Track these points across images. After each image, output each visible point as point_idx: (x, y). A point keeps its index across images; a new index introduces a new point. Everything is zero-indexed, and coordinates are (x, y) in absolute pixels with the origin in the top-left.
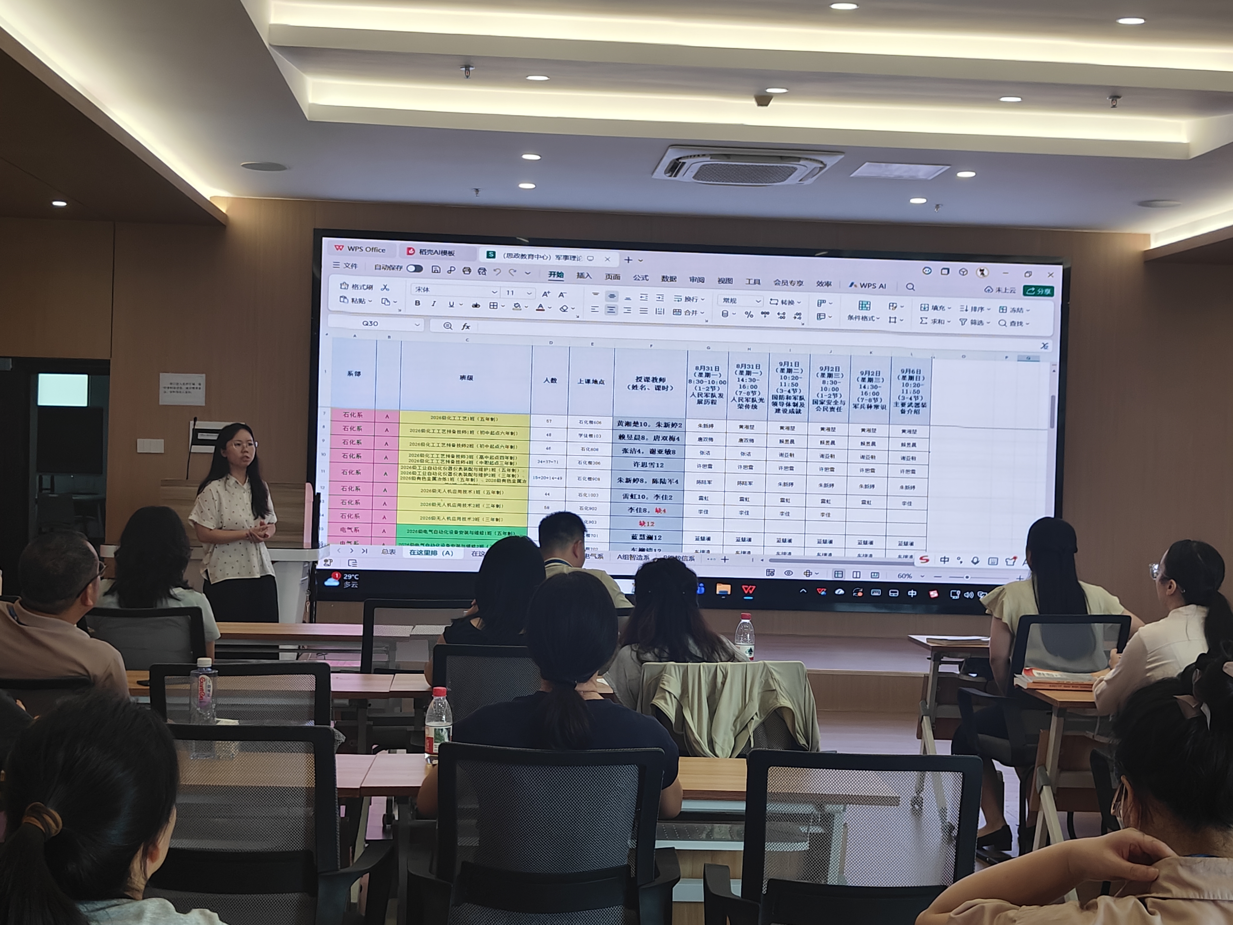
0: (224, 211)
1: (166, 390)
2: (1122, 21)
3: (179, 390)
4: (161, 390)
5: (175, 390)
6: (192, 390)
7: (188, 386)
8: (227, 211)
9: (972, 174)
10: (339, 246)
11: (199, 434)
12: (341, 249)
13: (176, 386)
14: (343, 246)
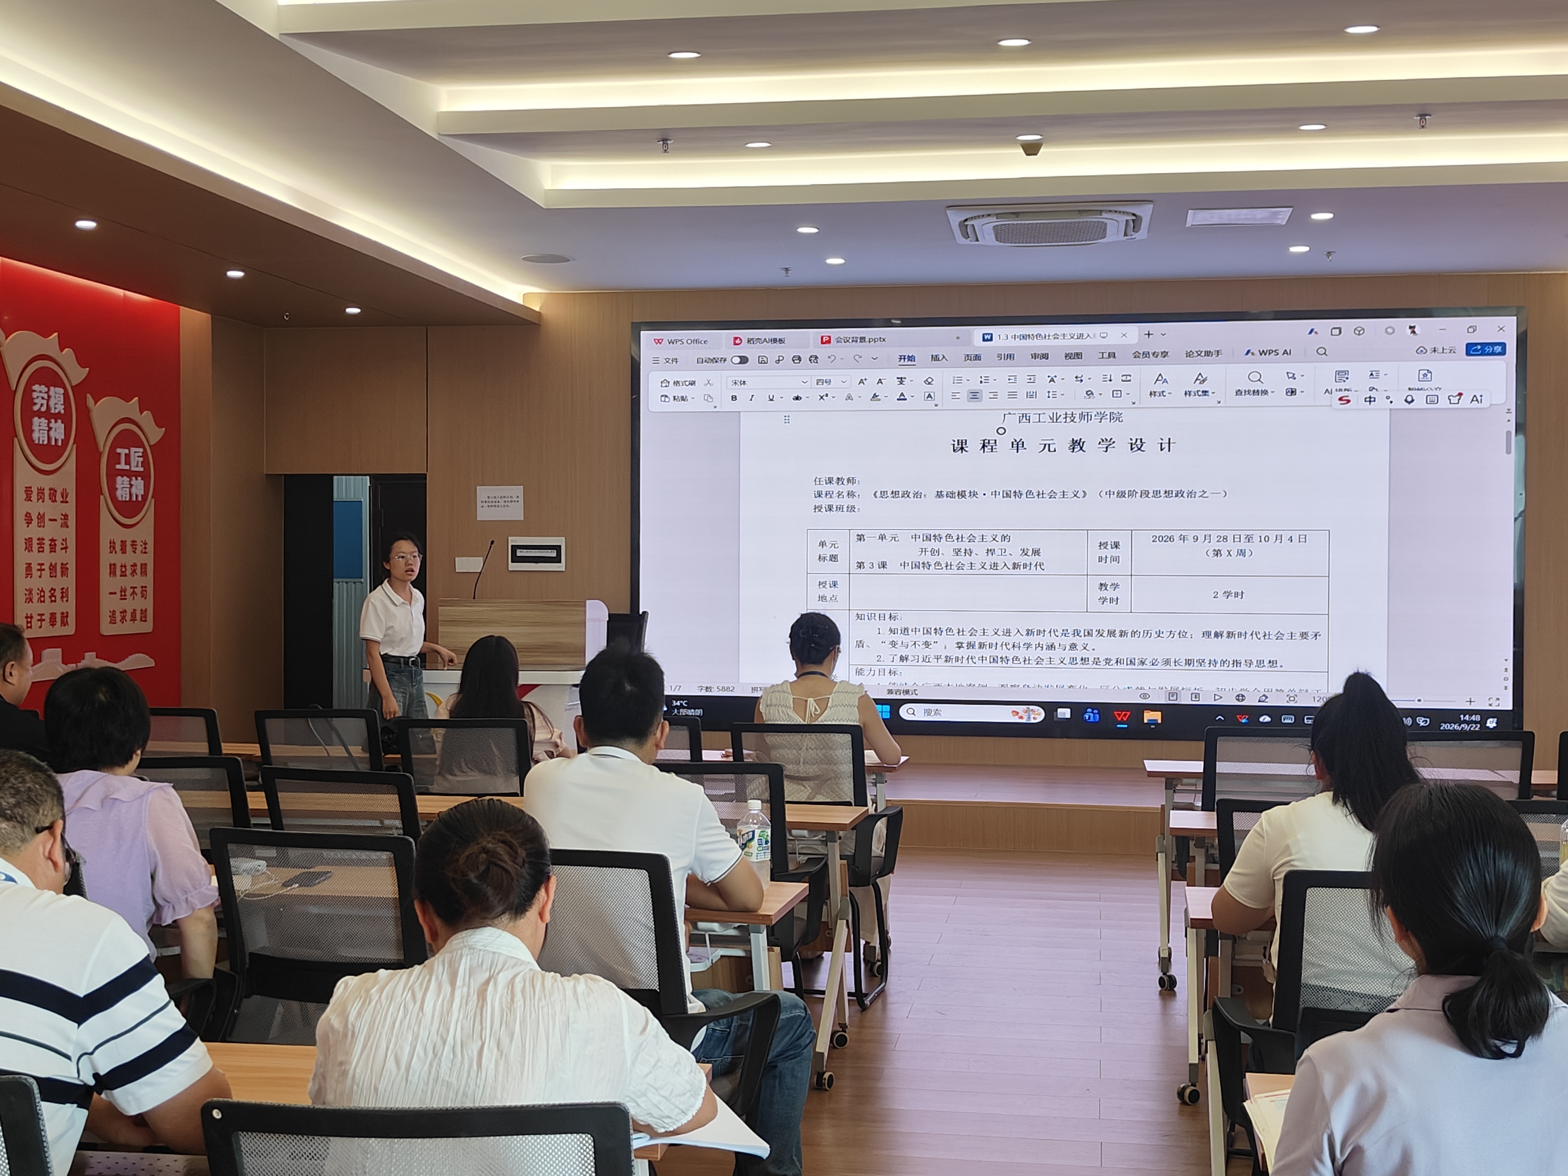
0: (537, 309)
1: (484, 504)
2: (1351, 30)
3: (497, 504)
4: (479, 504)
5: (493, 504)
6: (509, 504)
7: (506, 499)
8: (540, 309)
9: (1330, 216)
10: (658, 340)
11: (518, 550)
12: (660, 343)
13: (494, 500)
14: (662, 340)
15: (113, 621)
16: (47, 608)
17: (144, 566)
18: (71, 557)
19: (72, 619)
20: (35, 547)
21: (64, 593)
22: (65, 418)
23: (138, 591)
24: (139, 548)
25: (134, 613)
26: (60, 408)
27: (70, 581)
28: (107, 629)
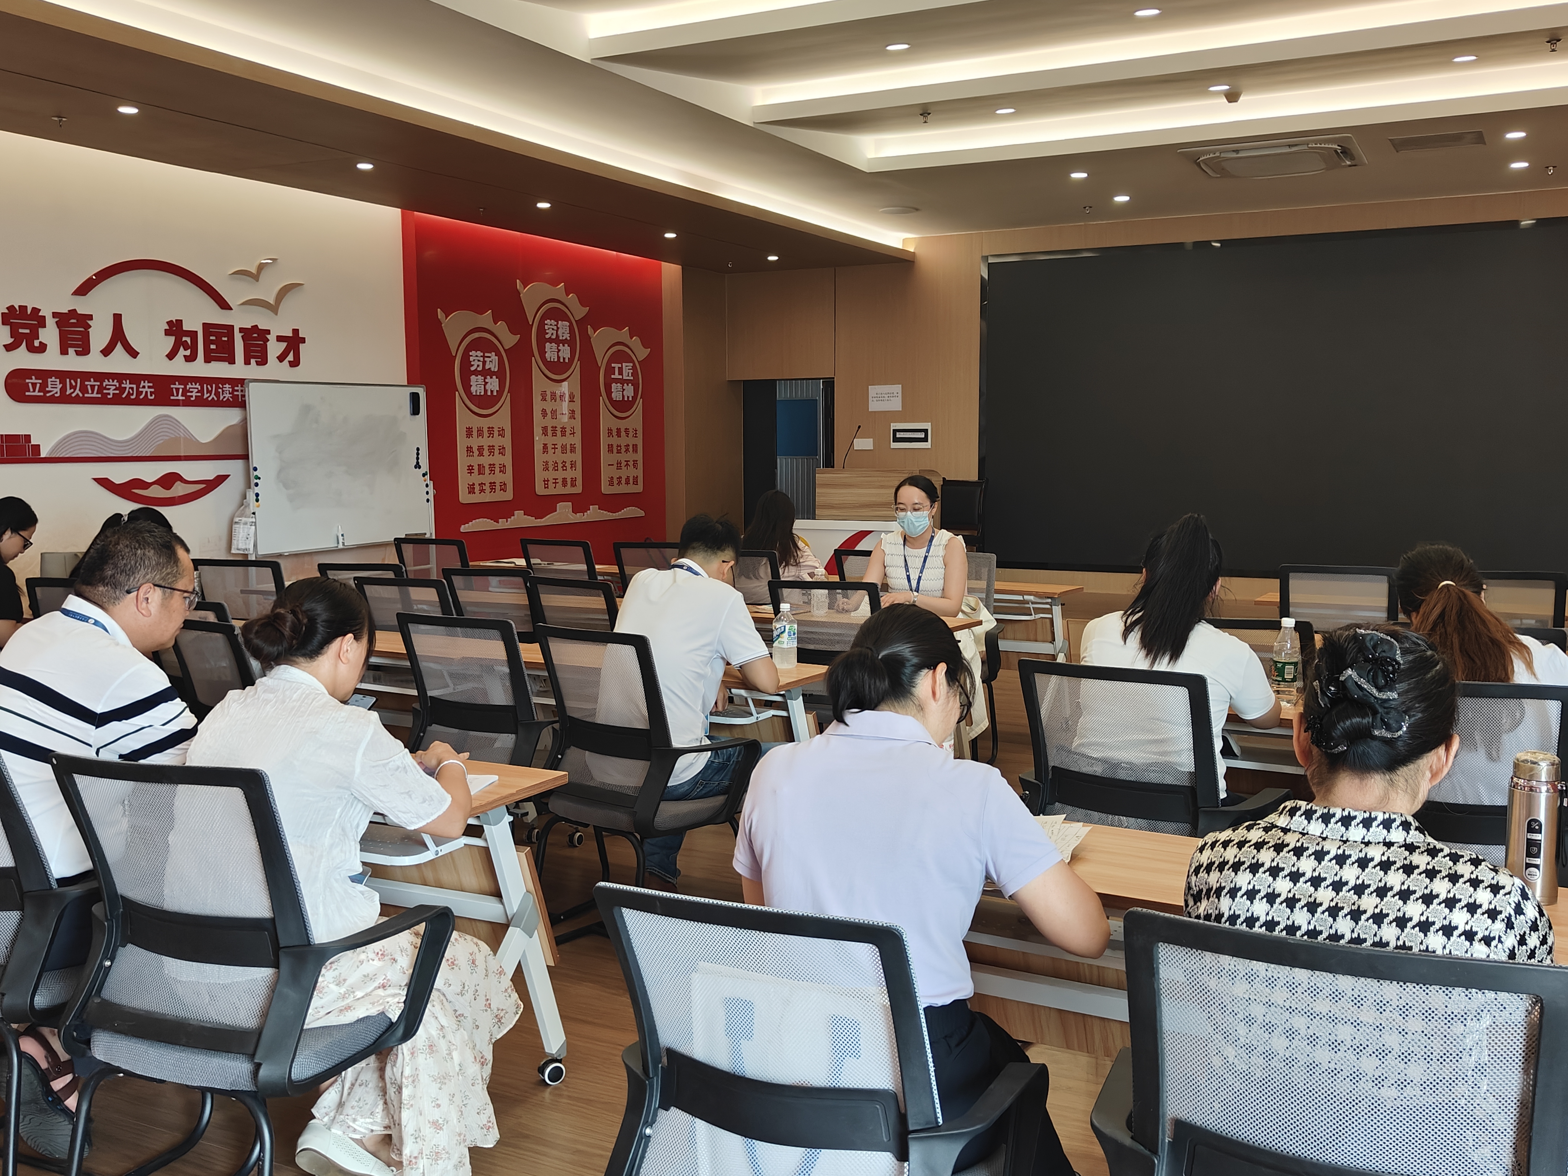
0: (912, 250)
1: (874, 399)
3: (883, 399)
4: (870, 399)
5: (881, 399)
6: (892, 399)
7: (890, 395)
8: (915, 249)
9: (1525, 134)
11: (897, 433)
13: (881, 396)
15: (611, 483)
16: (560, 475)
17: (635, 447)
18: (577, 440)
19: (579, 482)
20: (550, 432)
21: (573, 464)
22: (571, 343)
23: (631, 463)
24: (631, 435)
25: (628, 478)
26: (567, 336)
27: (578, 457)
28: (605, 489)
